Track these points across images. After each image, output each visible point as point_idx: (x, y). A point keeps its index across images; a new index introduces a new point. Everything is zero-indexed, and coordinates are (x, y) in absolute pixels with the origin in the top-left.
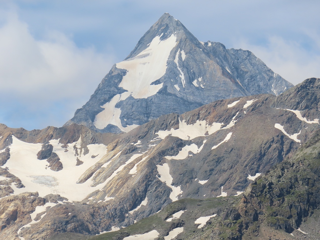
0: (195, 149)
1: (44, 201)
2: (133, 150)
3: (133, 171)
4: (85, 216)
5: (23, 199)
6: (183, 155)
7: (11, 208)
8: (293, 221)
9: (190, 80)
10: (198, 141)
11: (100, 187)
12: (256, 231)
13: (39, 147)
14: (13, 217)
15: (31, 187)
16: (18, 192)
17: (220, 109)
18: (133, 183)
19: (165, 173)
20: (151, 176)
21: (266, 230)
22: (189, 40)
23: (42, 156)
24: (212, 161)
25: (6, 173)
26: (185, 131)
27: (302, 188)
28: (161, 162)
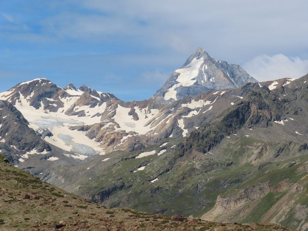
0: (196, 113)
1: (127, 134)
2: (170, 112)
3: (168, 122)
4: (144, 141)
5: (118, 133)
6: (190, 115)
7: (112, 137)
8: (207, 149)
9: (209, 78)
10: (197, 109)
11: (153, 128)
12: (191, 152)
13: (129, 110)
14: (113, 141)
15: (123, 128)
16: (117, 130)
17: (210, 95)
18: (166, 127)
19: (181, 123)
20: (174, 124)
21: (195, 152)
22: (209, 60)
23: (130, 114)
24: (202, 118)
25: (113, 121)
26: (194, 104)
27: (212, 135)
28: (180, 118)
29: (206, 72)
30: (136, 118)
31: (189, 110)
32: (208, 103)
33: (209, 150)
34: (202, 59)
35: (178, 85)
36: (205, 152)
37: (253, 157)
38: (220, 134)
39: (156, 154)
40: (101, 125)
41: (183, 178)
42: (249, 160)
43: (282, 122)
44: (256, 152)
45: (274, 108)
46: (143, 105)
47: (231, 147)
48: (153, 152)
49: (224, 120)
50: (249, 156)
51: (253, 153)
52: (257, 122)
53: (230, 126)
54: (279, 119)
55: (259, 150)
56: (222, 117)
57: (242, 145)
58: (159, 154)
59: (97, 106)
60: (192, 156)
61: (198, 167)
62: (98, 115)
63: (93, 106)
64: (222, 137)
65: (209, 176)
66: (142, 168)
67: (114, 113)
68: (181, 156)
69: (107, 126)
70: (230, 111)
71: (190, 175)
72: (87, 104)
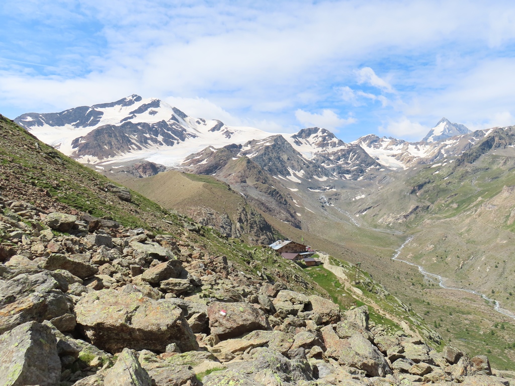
0: (450, 146)
1: (416, 157)
2: (436, 146)
3: (435, 151)
4: (425, 161)
5: (411, 157)
6: (447, 147)
7: (409, 159)
8: (472, 161)
9: (449, 131)
10: (451, 144)
11: (428, 154)
12: (464, 163)
13: (415, 146)
14: (409, 161)
15: (413, 155)
16: (410, 156)
17: (456, 137)
18: (435, 153)
19: (443, 151)
20: (439, 152)
21: (466, 163)
22: (449, 123)
23: (415, 148)
24: (454, 149)
25: (407, 152)
26: (447, 142)
27: (475, 154)
28: (442, 149)
29: (448, 128)
30: (418, 150)
31: (446, 145)
32: (455, 141)
33: (473, 162)
34: (445, 123)
35: (434, 135)
36: (471, 163)
37: (501, 164)
38: (479, 153)
39: (442, 165)
40: (402, 154)
41: (462, 177)
42: (499, 166)
43: (512, 146)
44: (502, 162)
45: (507, 138)
46: (421, 143)
47: (486, 160)
48: (440, 164)
49: (480, 146)
50: (498, 164)
51: (500, 163)
52: (499, 146)
53: (484, 149)
54: (510, 144)
55: (504, 161)
56: (479, 145)
57: (493, 159)
58: (443, 165)
59: (399, 145)
60: (465, 165)
61: (470, 171)
62: (399, 149)
63: (397, 145)
64: (480, 155)
65: (477, 175)
66: (437, 172)
67: (408, 148)
68: (459, 165)
69: (405, 154)
70: (483, 141)
71: (466, 175)
72: (394, 145)
